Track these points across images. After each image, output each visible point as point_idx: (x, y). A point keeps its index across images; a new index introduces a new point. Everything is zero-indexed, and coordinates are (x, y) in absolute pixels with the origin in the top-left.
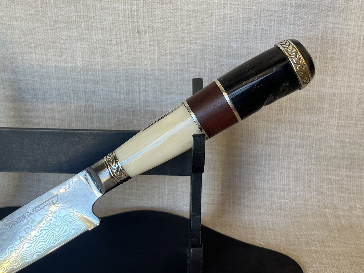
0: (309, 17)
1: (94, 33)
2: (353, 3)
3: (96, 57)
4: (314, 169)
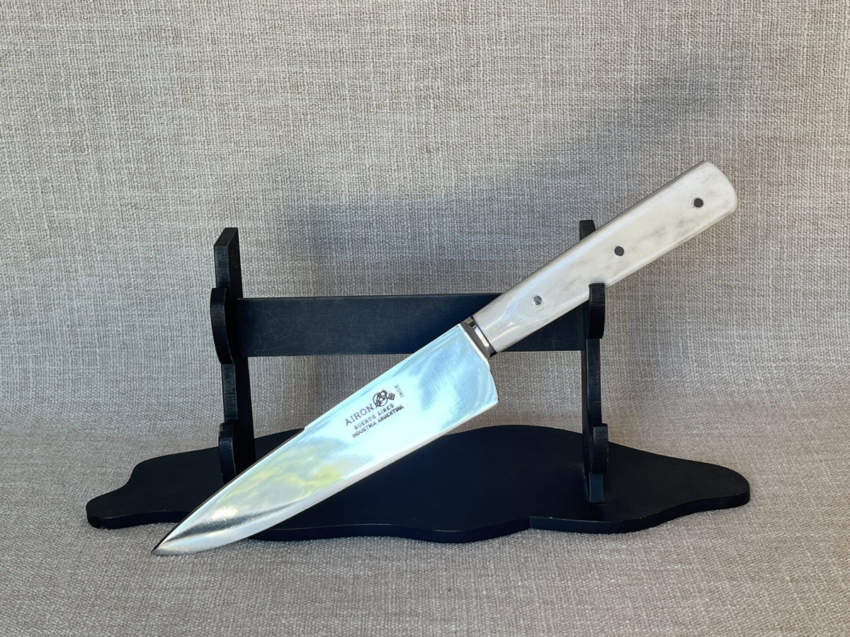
0: (662, 115)
1: (367, 156)
2: (719, 93)
3: (369, 190)
4: (690, 329)
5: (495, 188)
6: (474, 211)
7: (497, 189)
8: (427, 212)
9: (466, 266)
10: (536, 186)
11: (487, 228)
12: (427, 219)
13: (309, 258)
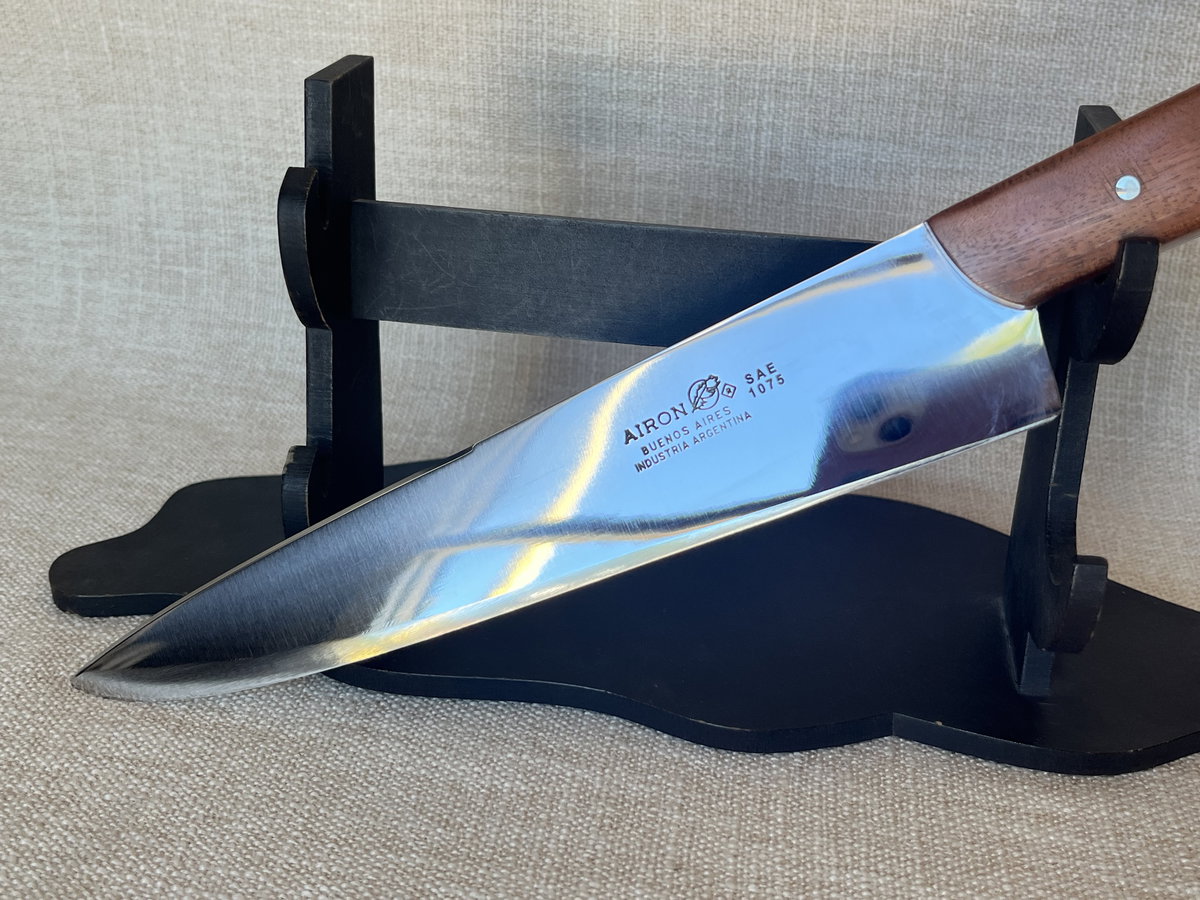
5: (890, 53)
6: (843, 94)
7: (893, 55)
8: (757, 87)
9: (815, 196)
10: (967, 57)
11: (863, 128)
12: (755, 101)
13: (539, 150)
